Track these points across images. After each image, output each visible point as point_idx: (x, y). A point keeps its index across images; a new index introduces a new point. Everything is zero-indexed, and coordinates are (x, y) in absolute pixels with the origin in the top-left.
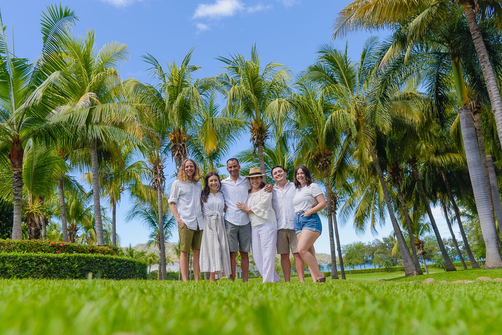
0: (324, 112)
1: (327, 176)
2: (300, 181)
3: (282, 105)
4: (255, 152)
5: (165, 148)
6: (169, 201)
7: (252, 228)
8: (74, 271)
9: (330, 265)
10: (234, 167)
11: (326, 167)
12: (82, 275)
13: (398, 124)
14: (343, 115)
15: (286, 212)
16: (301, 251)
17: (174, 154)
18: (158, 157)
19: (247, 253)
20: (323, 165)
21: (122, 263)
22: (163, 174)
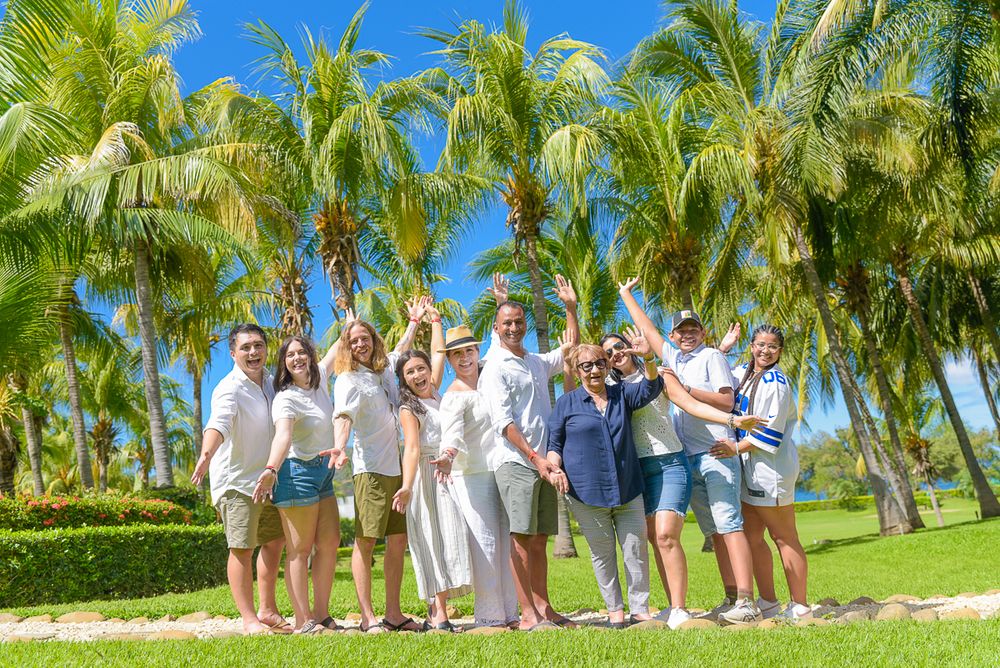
0: (681, 151)
3: (580, 144)
4: (518, 251)
5: (307, 241)
8: (84, 570)
11: (687, 281)
12: (104, 577)
13: (860, 173)
14: (725, 157)
17: (328, 263)
18: (294, 263)
20: (681, 277)
21: (200, 542)
22: (305, 305)
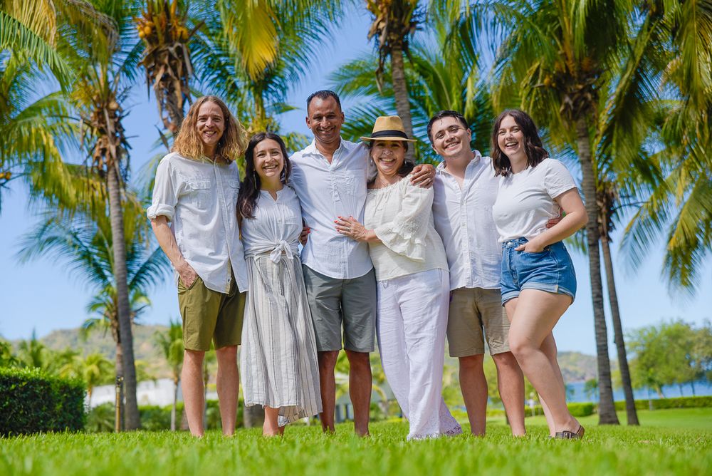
1: (586, 135)
2: (508, 152)
4: (381, 69)
5: (124, 57)
6: (152, 211)
7: (381, 286)
9: (591, 385)
10: (329, 116)
11: (582, 110)
15: (471, 240)
16: (519, 349)
17: (154, 77)
18: (107, 83)
19: (367, 354)
20: (575, 104)
21: (13, 387)
22: (121, 134)
